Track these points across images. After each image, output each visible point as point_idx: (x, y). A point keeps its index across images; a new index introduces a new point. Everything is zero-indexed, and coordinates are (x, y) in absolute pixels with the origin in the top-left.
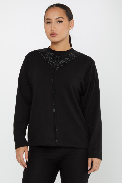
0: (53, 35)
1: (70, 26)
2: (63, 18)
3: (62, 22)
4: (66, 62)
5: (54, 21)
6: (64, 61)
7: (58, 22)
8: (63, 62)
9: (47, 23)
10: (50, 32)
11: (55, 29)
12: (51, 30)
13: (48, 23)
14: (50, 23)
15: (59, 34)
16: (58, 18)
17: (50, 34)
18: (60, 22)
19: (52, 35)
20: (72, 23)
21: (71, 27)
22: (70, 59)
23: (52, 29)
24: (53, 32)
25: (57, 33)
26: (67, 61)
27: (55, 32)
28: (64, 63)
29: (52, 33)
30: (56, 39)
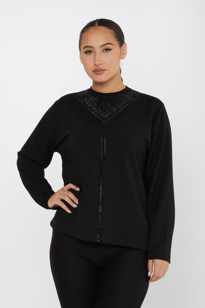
0: (98, 72)
1: (122, 55)
2: (112, 44)
3: (110, 50)
4: (119, 110)
5: (98, 50)
6: (116, 108)
7: (105, 51)
8: (115, 110)
9: (86, 53)
10: (92, 66)
11: (101, 63)
12: (95, 65)
13: (88, 53)
14: (91, 52)
15: (107, 69)
16: (103, 45)
17: (93, 70)
18: (107, 50)
19: (96, 72)
20: (125, 49)
21: (124, 55)
22: (125, 104)
23: (97, 63)
24: (97, 67)
25: (105, 69)
26: (121, 108)
27: (101, 67)
28: (117, 111)
29: (96, 69)
30: (102, 78)
